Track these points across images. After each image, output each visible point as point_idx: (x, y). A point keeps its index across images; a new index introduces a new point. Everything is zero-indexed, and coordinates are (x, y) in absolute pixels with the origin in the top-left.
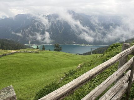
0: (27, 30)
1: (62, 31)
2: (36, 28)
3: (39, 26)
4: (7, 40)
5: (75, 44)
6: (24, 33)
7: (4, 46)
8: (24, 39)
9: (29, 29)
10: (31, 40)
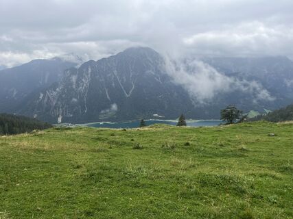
0: (55, 93)
1: (130, 92)
2: (74, 87)
3: (82, 84)
4: (12, 116)
5: (160, 118)
6: (46, 99)
7: (14, 128)
8: (47, 113)
9: (57, 89)
10: (62, 115)
